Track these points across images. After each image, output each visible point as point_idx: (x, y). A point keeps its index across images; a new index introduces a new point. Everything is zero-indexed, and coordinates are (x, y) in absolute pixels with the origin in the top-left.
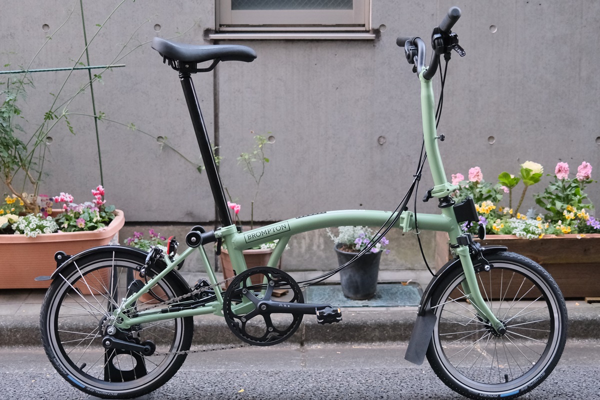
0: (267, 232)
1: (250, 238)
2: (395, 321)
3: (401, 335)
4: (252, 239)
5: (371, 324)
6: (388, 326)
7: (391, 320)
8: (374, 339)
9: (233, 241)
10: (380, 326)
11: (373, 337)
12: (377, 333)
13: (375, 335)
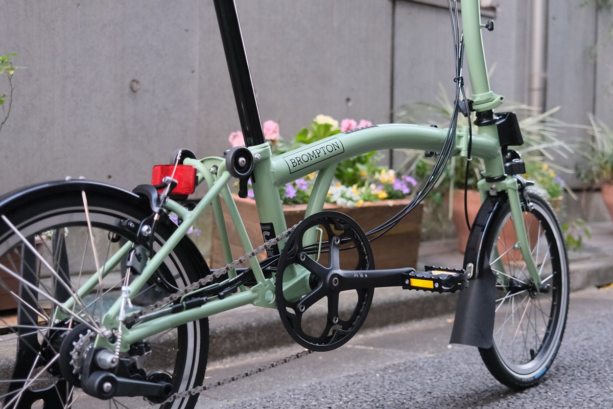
0: (317, 156)
1: (295, 164)
2: (247, 324)
3: (255, 342)
4: (298, 167)
5: (221, 333)
6: (240, 332)
7: (242, 324)
8: (224, 353)
9: (272, 170)
10: (231, 334)
11: (223, 351)
12: (228, 345)
13: (225, 348)
